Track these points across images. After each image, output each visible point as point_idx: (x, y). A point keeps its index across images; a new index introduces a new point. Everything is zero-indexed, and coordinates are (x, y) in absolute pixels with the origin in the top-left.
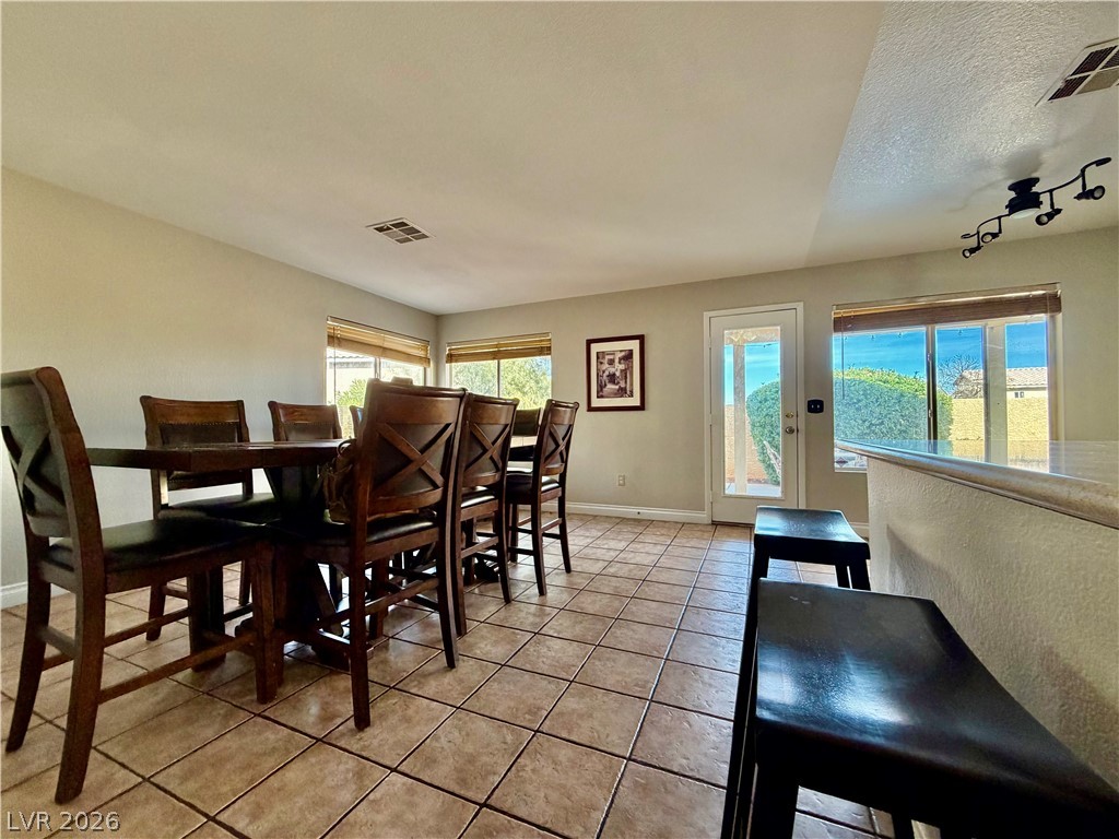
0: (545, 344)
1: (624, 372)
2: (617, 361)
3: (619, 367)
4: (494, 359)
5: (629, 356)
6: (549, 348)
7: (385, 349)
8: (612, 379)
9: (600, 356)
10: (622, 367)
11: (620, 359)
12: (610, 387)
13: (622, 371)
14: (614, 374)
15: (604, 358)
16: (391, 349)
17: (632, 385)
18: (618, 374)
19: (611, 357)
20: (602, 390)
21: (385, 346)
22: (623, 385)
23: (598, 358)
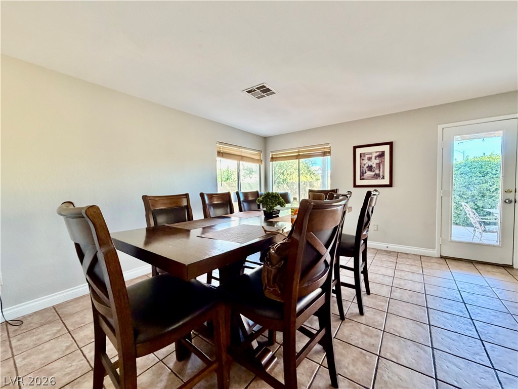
0: (328, 150)
1: (379, 165)
2: (373, 158)
3: (374, 162)
4: (296, 159)
5: (382, 155)
6: (329, 152)
7: (242, 156)
8: (370, 168)
9: (362, 155)
10: (377, 161)
11: (376, 157)
12: (369, 173)
13: (377, 164)
14: (371, 166)
15: (364, 156)
16: (245, 157)
17: (383, 172)
18: (374, 166)
19: (370, 156)
20: (363, 175)
21: (242, 155)
22: (377, 172)
23: (361, 156)
